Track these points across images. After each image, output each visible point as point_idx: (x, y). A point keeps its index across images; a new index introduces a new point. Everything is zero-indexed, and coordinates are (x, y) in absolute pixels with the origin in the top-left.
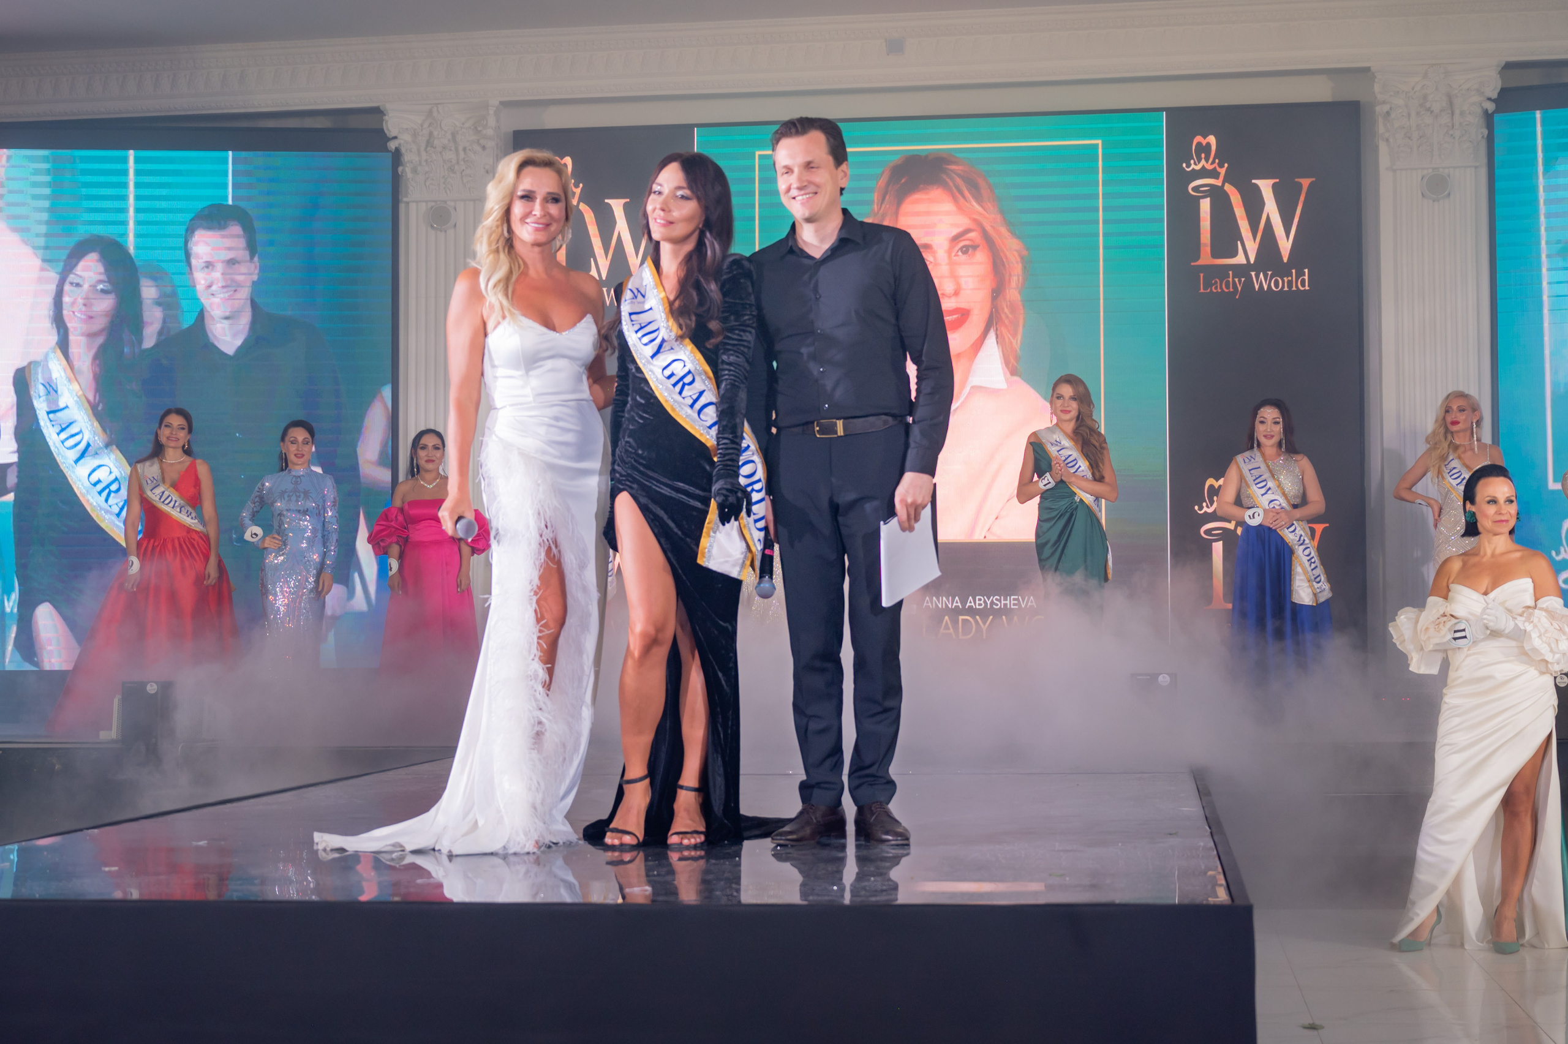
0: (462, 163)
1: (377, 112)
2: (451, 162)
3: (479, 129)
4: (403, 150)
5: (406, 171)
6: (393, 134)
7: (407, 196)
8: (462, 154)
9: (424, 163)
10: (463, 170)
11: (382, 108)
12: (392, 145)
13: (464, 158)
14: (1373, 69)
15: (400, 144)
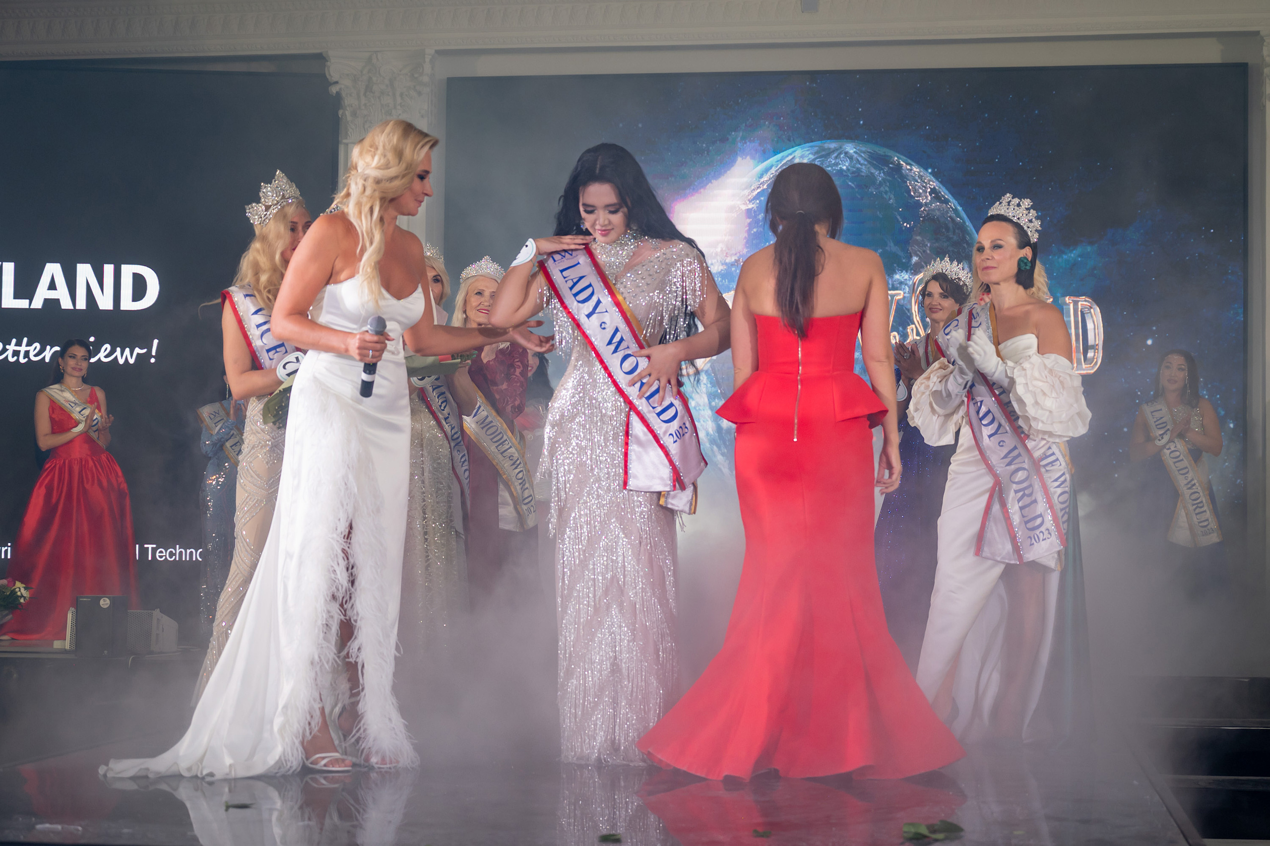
0: (399, 107)
1: (320, 58)
2: (389, 106)
3: (416, 75)
4: (344, 94)
5: (346, 114)
6: (334, 79)
7: (346, 138)
8: (399, 100)
9: (363, 107)
10: (400, 114)
11: (324, 55)
12: (334, 90)
13: (401, 103)
14: (1262, 33)
15: (340, 89)
